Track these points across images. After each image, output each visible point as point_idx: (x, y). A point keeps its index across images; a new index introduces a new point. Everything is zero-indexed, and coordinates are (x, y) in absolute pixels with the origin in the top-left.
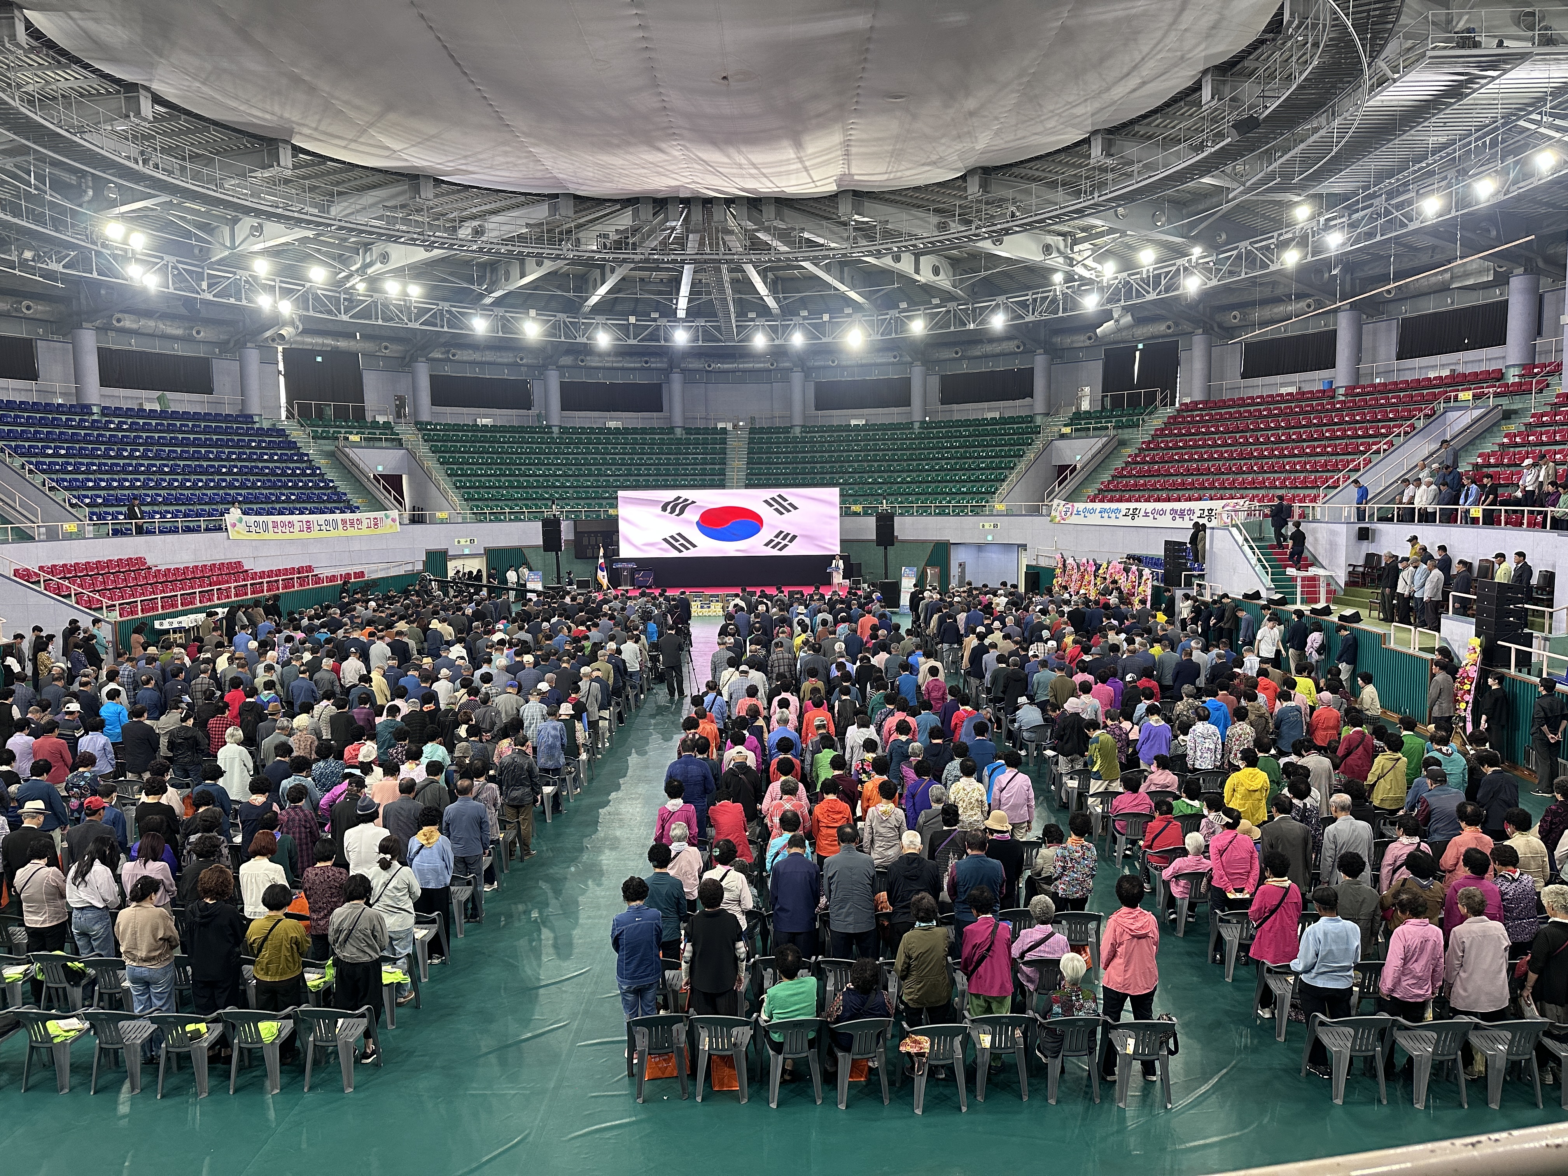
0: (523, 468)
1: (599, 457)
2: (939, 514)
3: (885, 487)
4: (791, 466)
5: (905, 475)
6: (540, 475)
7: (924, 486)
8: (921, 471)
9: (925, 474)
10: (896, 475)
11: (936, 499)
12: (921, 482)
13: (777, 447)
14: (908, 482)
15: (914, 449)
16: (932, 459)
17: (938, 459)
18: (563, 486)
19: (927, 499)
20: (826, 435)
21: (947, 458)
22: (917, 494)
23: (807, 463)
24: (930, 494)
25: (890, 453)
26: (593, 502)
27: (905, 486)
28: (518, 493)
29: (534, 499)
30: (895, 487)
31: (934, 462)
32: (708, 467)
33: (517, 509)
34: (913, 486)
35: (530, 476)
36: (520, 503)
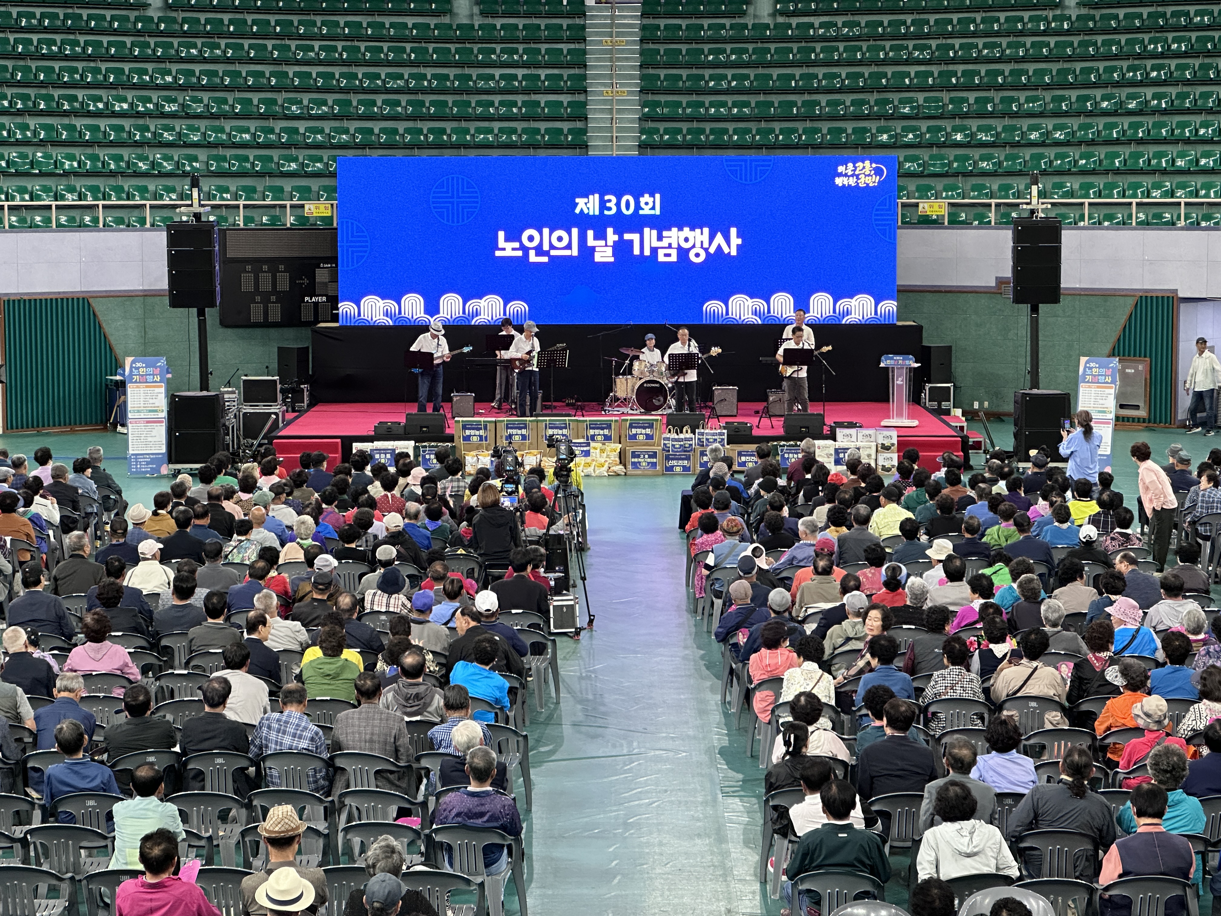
0: (80, 94)
1: (267, 69)
2: (1145, 225)
3: (999, 154)
4: (753, 100)
5: (1049, 124)
6: (122, 115)
7: (1102, 152)
8: (1090, 114)
9: (1101, 122)
10: (1025, 124)
11: (1135, 186)
12: (1092, 143)
13: (716, 52)
14: (1058, 144)
15: (1069, 59)
16: (1117, 85)
17: (1133, 84)
18: (181, 143)
19: (1110, 187)
20: (840, 20)
21: (1156, 83)
22: (1084, 172)
23: (796, 91)
24: (1117, 172)
25: (1007, 68)
26: (260, 184)
27: (1051, 152)
28: (72, 158)
29: (112, 174)
30: (1027, 153)
31: (1124, 92)
32: (543, 99)
33: (70, 199)
34: (1073, 153)
35: (98, 114)
36: (79, 183)
